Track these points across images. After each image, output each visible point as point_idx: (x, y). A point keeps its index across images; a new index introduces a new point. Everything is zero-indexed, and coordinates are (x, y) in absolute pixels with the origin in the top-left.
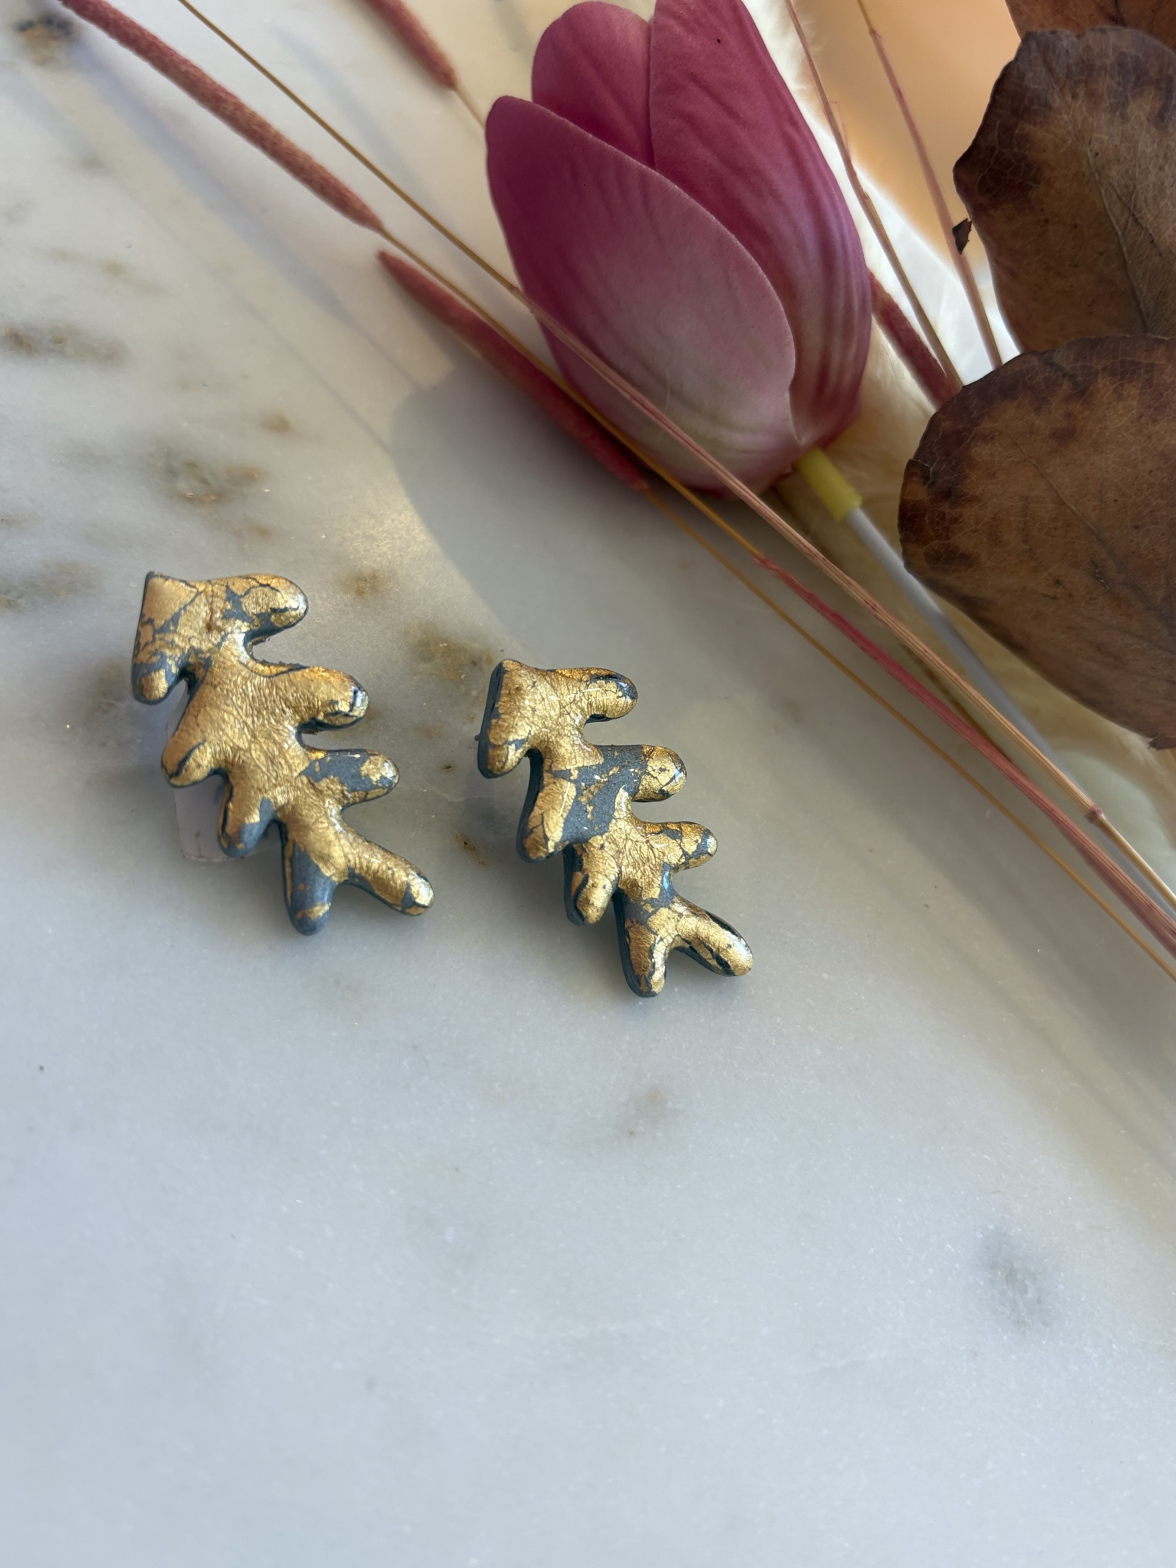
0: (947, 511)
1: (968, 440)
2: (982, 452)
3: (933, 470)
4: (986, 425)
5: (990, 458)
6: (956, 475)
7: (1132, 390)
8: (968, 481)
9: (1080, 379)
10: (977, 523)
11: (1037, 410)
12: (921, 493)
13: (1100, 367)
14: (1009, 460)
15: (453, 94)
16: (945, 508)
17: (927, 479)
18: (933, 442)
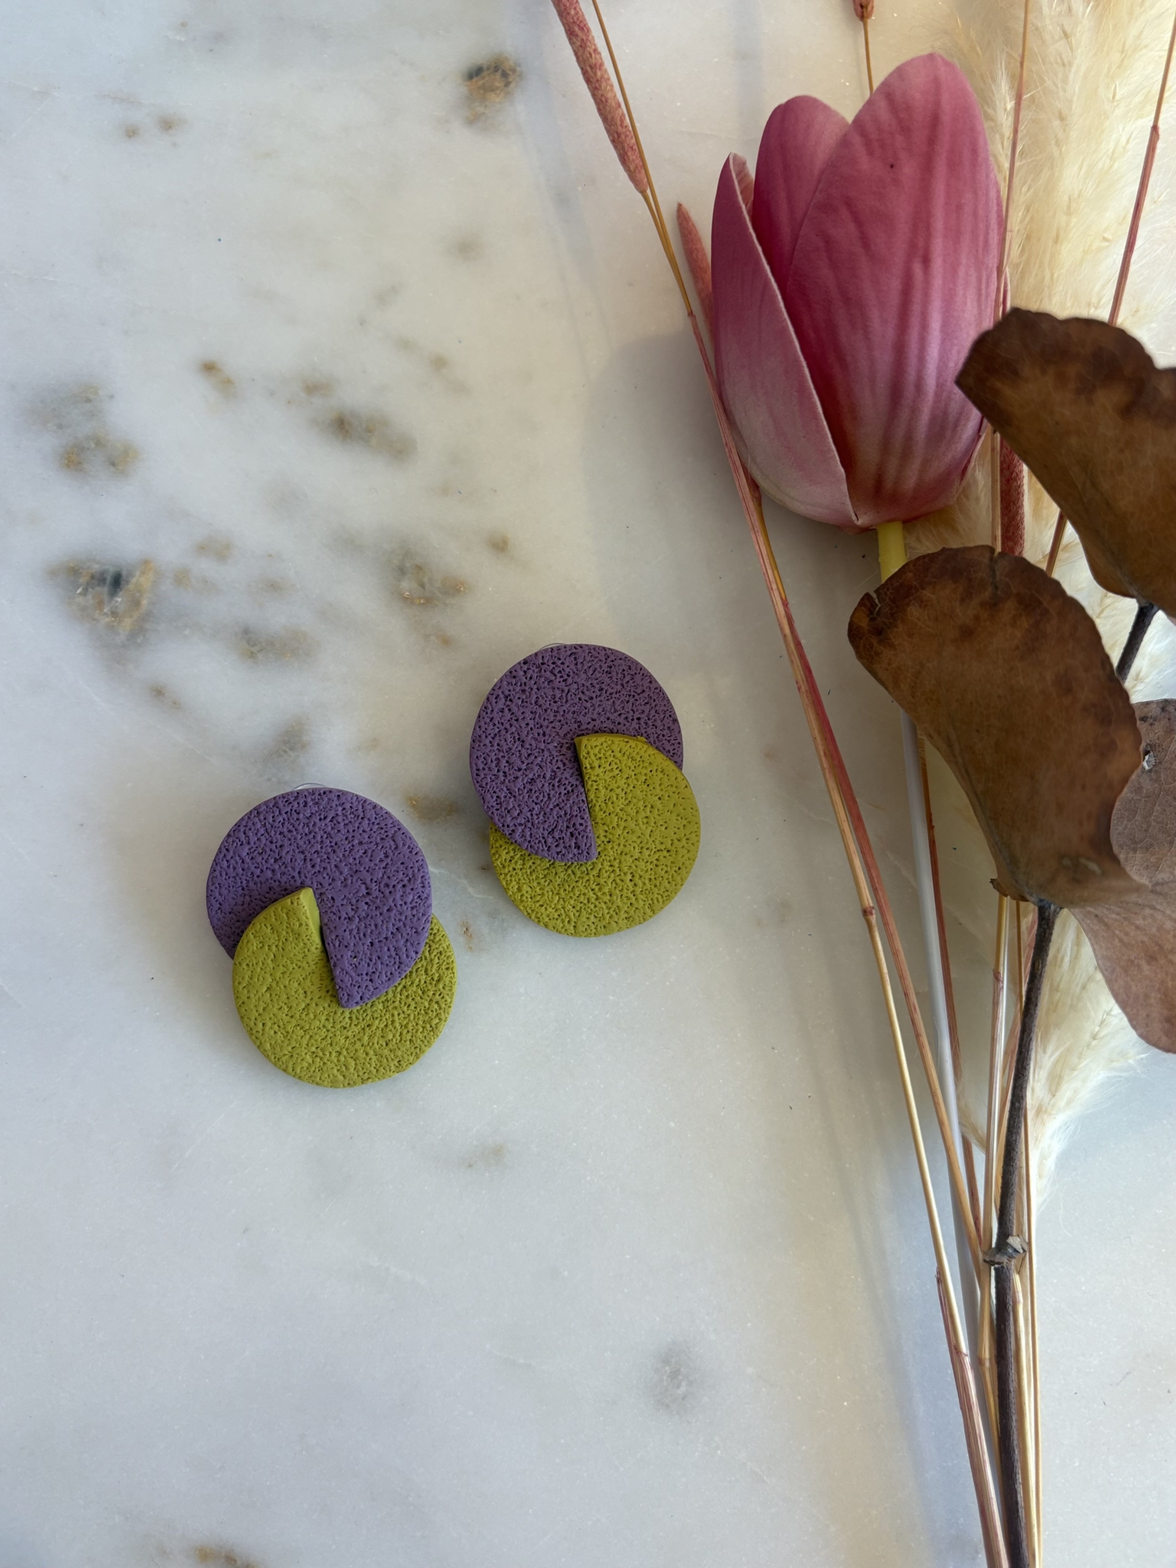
0: (875, 644)
1: (911, 598)
2: (914, 611)
3: (880, 608)
4: (927, 593)
5: (916, 621)
6: (891, 620)
7: (1025, 623)
8: (895, 630)
9: (999, 592)
10: (889, 664)
11: (963, 600)
12: (864, 623)
13: (1014, 591)
14: (927, 629)
15: (861, 23)
16: (874, 641)
17: (872, 613)
18: (892, 585)
